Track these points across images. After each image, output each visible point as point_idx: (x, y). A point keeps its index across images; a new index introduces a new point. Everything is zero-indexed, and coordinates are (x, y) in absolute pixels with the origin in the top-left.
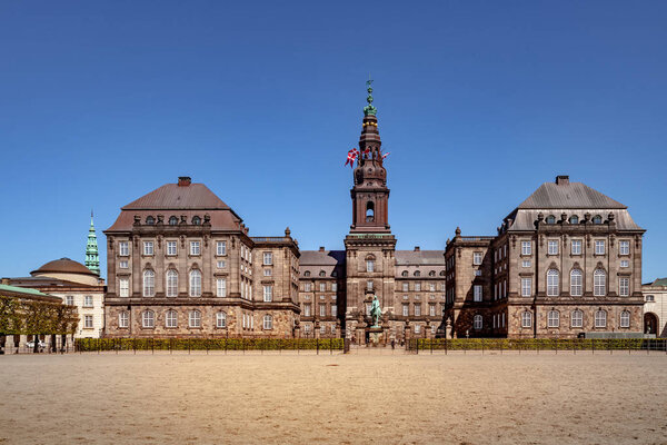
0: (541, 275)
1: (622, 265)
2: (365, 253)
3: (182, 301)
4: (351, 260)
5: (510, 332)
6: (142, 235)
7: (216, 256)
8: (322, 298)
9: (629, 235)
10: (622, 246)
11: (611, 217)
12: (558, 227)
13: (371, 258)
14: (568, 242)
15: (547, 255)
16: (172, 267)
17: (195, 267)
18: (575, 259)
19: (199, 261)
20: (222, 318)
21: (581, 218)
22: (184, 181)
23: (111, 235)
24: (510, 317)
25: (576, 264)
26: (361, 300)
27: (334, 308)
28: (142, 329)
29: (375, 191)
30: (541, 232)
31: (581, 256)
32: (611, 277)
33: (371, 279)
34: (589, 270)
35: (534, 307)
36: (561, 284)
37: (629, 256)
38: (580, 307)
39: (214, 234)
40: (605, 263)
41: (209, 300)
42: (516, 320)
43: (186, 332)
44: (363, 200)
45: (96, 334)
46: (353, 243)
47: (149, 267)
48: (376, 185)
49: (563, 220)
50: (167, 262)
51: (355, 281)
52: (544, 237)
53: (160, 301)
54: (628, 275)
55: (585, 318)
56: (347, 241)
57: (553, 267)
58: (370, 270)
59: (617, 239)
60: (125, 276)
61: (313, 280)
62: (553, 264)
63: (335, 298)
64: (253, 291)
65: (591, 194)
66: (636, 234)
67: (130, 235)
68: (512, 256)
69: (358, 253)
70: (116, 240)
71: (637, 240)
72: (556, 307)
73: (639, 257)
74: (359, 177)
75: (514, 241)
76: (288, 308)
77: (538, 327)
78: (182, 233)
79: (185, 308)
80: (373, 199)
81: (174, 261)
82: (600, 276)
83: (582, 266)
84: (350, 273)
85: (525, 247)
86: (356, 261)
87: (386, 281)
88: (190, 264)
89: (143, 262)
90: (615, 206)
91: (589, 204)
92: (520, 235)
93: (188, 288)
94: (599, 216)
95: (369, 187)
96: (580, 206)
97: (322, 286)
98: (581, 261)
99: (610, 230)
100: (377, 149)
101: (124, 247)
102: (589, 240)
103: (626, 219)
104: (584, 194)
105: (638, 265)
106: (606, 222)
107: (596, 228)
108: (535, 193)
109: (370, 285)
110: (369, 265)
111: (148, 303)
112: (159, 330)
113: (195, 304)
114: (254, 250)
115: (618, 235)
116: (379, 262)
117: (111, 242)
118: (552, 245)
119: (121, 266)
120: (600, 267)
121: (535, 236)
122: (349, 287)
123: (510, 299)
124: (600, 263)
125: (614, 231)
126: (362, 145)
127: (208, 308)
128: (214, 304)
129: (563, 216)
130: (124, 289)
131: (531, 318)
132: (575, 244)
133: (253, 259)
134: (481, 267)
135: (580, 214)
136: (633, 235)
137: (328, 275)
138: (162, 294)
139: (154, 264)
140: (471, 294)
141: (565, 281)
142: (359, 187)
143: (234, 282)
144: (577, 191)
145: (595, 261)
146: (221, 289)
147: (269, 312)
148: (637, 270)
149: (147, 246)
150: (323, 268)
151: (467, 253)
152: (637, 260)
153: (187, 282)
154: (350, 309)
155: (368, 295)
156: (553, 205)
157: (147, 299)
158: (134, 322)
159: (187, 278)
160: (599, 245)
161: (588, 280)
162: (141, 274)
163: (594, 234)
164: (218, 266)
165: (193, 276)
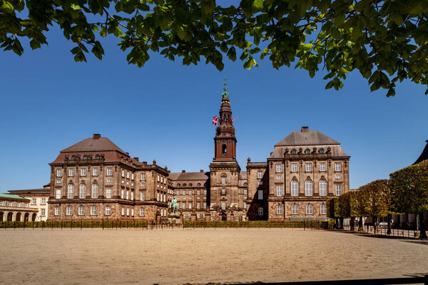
0: (287, 184)
1: (337, 177)
2: (221, 173)
3: (88, 201)
4: (213, 177)
5: (270, 217)
6: (68, 165)
7: (107, 176)
8: (198, 198)
9: (340, 159)
10: (336, 166)
11: (329, 150)
12: (297, 156)
13: (224, 176)
14: (303, 165)
15: (291, 172)
16: (83, 182)
17: (95, 182)
18: (307, 174)
19: (97, 179)
20: (109, 210)
21: (312, 151)
22: (97, 136)
23: (53, 165)
24: (270, 208)
25: (308, 177)
26: (218, 199)
27: (205, 204)
28: (66, 216)
29: (227, 139)
30: (287, 159)
31: (311, 172)
32: (330, 184)
33: (224, 187)
34: (316, 180)
35: (283, 203)
36: (299, 189)
37: (341, 172)
38: (311, 202)
39: (105, 164)
40: (326, 176)
41: (102, 200)
42: (274, 210)
43: (90, 218)
44: (220, 144)
45: (45, 219)
46: (214, 167)
47: (71, 183)
48: (228, 135)
49: (301, 152)
50: (80, 179)
51: (215, 188)
52: (289, 162)
53: (77, 201)
54: (341, 183)
55: (315, 208)
56: (211, 166)
57: (294, 179)
58: (224, 183)
59: (333, 162)
60: (59, 187)
61: (194, 188)
62: (294, 177)
63: (205, 198)
64: (134, 195)
65: (320, 136)
66: (345, 159)
67: (62, 166)
68: (270, 173)
69: (217, 173)
70: (56, 168)
71: (345, 163)
72: (297, 202)
73: (347, 172)
74: (219, 131)
75: (272, 164)
76: (153, 204)
77: (286, 214)
78: (89, 164)
79: (89, 204)
80: (226, 143)
81: (84, 179)
82: (323, 183)
83: (312, 178)
84: (212, 184)
85: (278, 167)
86: (216, 177)
87: (233, 189)
88: (93, 181)
89: (69, 180)
90: (333, 143)
91: (318, 142)
92: (275, 161)
93: (91, 193)
94: (322, 149)
95: (224, 136)
96: (312, 143)
97: (198, 191)
98: (311, 175)
99: (328, 157)
100: (229, 116)
101: (59, 172)
102: (315, 163)
103: (340, 150)
104: (316, 136)
105: (346, 177)
106: (327, 153)
107: (320, 156)
108: (288, 137)
109: (224, 191)
110: (223, 180)
111: (70, 202)
112: (75, 217)
113: (94, 202)
114: (136, 173)
115: (334, 160)
116: (229, 178)
117: (53, 169)
118: (294, 166)
119: (58, 182)
120: (323, 178)
121: (284, 161)
122: (211, 192)
123: (270, 198)
124: (323, 176)
125: (331, 158)
126: (221, 113)
127: (101, 204)
128: (104, 202)
129: (301, 149)
130: (58, 194)
131: (282, 209)
132: (308, 166)
133: (135, 177)
134: (262, 180)
135: (311, 148)
136: (343, 159)
137: (202, 186)
138: (77, 197)
139: (74, 181)
140: (256, 195)
141: (302, 187)
142: (218, 137)
143: (116, 190)
144: (313, 135)
145: (320, 175)
146: (109, 194)
147: (143, 206)
148: (346, 180)
149: (71, 172)
150: (199, 182)
151: (254, 172)
152: (346, 174)
153: (91, 191)
154: (212, 205)
155: (222, 197)
156: (296, 143)
157: (70, 200)
158: (62, 212)
159: (91, 188)
160: (322, 166)
161: (316, 186)
162: (67, 187)
163: (319, 160)
164: (108, 181)
165: (94, 187)
